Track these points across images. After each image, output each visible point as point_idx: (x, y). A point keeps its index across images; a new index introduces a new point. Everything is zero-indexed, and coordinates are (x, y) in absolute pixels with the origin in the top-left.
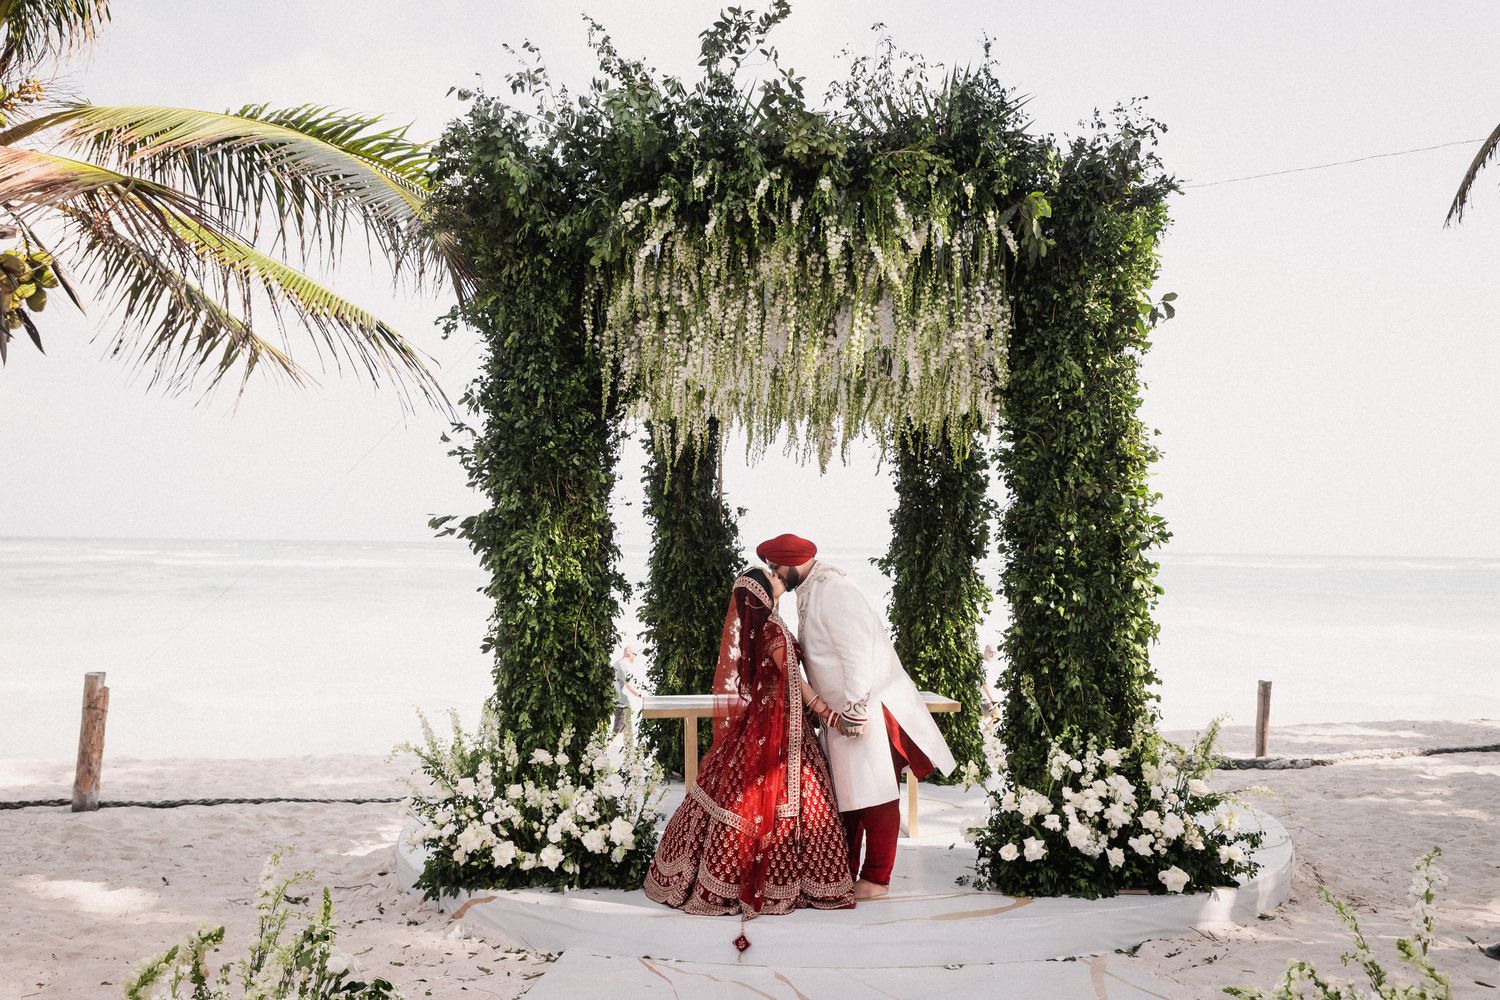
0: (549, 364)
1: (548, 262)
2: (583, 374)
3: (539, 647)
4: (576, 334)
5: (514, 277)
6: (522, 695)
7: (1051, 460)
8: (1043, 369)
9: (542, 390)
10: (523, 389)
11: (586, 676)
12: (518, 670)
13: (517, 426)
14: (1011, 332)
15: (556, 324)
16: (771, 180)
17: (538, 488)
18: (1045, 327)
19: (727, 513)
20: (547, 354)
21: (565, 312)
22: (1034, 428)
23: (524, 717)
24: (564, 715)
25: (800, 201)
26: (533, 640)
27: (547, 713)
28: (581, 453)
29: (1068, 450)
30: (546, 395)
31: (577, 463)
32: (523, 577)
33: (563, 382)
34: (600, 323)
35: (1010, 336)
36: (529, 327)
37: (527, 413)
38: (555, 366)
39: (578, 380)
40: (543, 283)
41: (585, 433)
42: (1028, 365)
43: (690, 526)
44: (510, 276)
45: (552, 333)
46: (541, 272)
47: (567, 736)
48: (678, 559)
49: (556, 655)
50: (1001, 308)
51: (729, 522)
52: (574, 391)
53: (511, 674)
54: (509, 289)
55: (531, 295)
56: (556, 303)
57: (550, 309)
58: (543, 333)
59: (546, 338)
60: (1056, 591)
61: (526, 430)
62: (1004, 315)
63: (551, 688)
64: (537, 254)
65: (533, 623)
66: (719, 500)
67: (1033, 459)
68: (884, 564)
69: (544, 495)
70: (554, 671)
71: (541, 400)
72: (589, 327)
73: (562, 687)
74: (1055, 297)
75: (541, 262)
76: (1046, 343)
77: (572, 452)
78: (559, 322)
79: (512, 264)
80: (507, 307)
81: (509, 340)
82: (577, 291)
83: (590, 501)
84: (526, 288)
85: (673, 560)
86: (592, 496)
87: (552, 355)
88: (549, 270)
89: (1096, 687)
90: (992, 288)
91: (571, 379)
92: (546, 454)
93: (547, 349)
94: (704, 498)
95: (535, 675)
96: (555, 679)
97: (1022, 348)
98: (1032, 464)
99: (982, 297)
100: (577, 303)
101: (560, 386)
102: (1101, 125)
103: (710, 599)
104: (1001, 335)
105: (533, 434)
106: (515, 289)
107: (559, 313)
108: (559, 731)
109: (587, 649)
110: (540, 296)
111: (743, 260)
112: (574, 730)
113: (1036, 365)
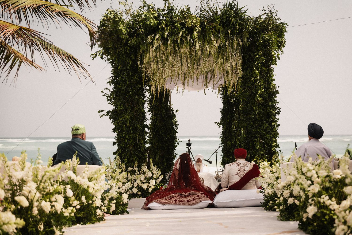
0: (129, 73)
1: (129, 48)
2: (138, 76)
3: (129, 143)
4: (136, 66)
5: (120, 52)
6: (124, 155)
7: (252, 94)
8: (250, 72)
9: (128, 80)
10: (123, 80)
11: (140, 149)
12: (124, 149)
13: (122, 89)
14: (242, 63)
15: (131, 64)
16: (183, 32)
17: (127, 104)
18: (250, 62)
19: (172, 111)
20: (129, 71)
21: (133, 60)
22: (248, 87)
23: (126, 160)
24: (135, 159)
25: (190, 36)
26: (127, 141)
27: (131, 159)
28: (138, 95)
29: (256, 92)
30: (129, 81)
31: (137, 98)
32: (124, 126)
33: (133, 78)
34: (142, 63)
35: (242, 64)
36: (124, 64)
37: (124, 86)
38: (131, 74)
39: (136, 77)
40: (127, 53)
41: (139, 90)
42: (246, 71)
43: (162, 115)
44: (119, 52)
45: (130, 66)
46: (127, 51)
47: (136, 164)
48: (158, 125)
49: (133, 144)
50: (239, 58)
51: (173, 114)
52: (136, 80)
53: (122, 150)
54: (119, 55)
55: (124, 56)
56: (131, 58)
57: (129, 60)
58: (128, 66)
59: (128, 67)
60: (253, 126)
61: (124, 90)
62: (240, 59)
63: (132, 152)
64: (125, 46)
65: (127, 137)
66: (170, 107)
67: (248, 94)
68: (219, 124)
69: (129, 105)
70: (133, 148)
71: (128, 82)
72: (139, 64)
73: (135, 152)
74: (252, 55)
75: (127, 48)
76: (250, 66)
77: (136, 95)
78: (131, 63)
79: (119, 49)
80: (118, 59)
81: (119, 67)
82: (136, 55)
83: (140, 107)
84: (123, 55)
85: (157, 125)
86: (140, 106)
87: (130, 71)
88: (129, 50)
89: (263, 148)
90: (237, 53)
91: (135, 77)
92: (130, 95)
93: (129, 70)
94: (166, 106)
95: (128, 150)
96: (133, 150)
97: (245, 67)
98: (247, 95)
99: (234, 55)
100: (136, 58)
101: (132, 79)
102: (265, 10)
103: (168, 136)
104: (239, 64)
105: (126, 91)
106: (120, 55)
107: (131, 61)
108: (134, 163)
109: (140, 143)
110: (126, 57)
111: (177, 48)
112: (138, 163)
113: (248, 71)
